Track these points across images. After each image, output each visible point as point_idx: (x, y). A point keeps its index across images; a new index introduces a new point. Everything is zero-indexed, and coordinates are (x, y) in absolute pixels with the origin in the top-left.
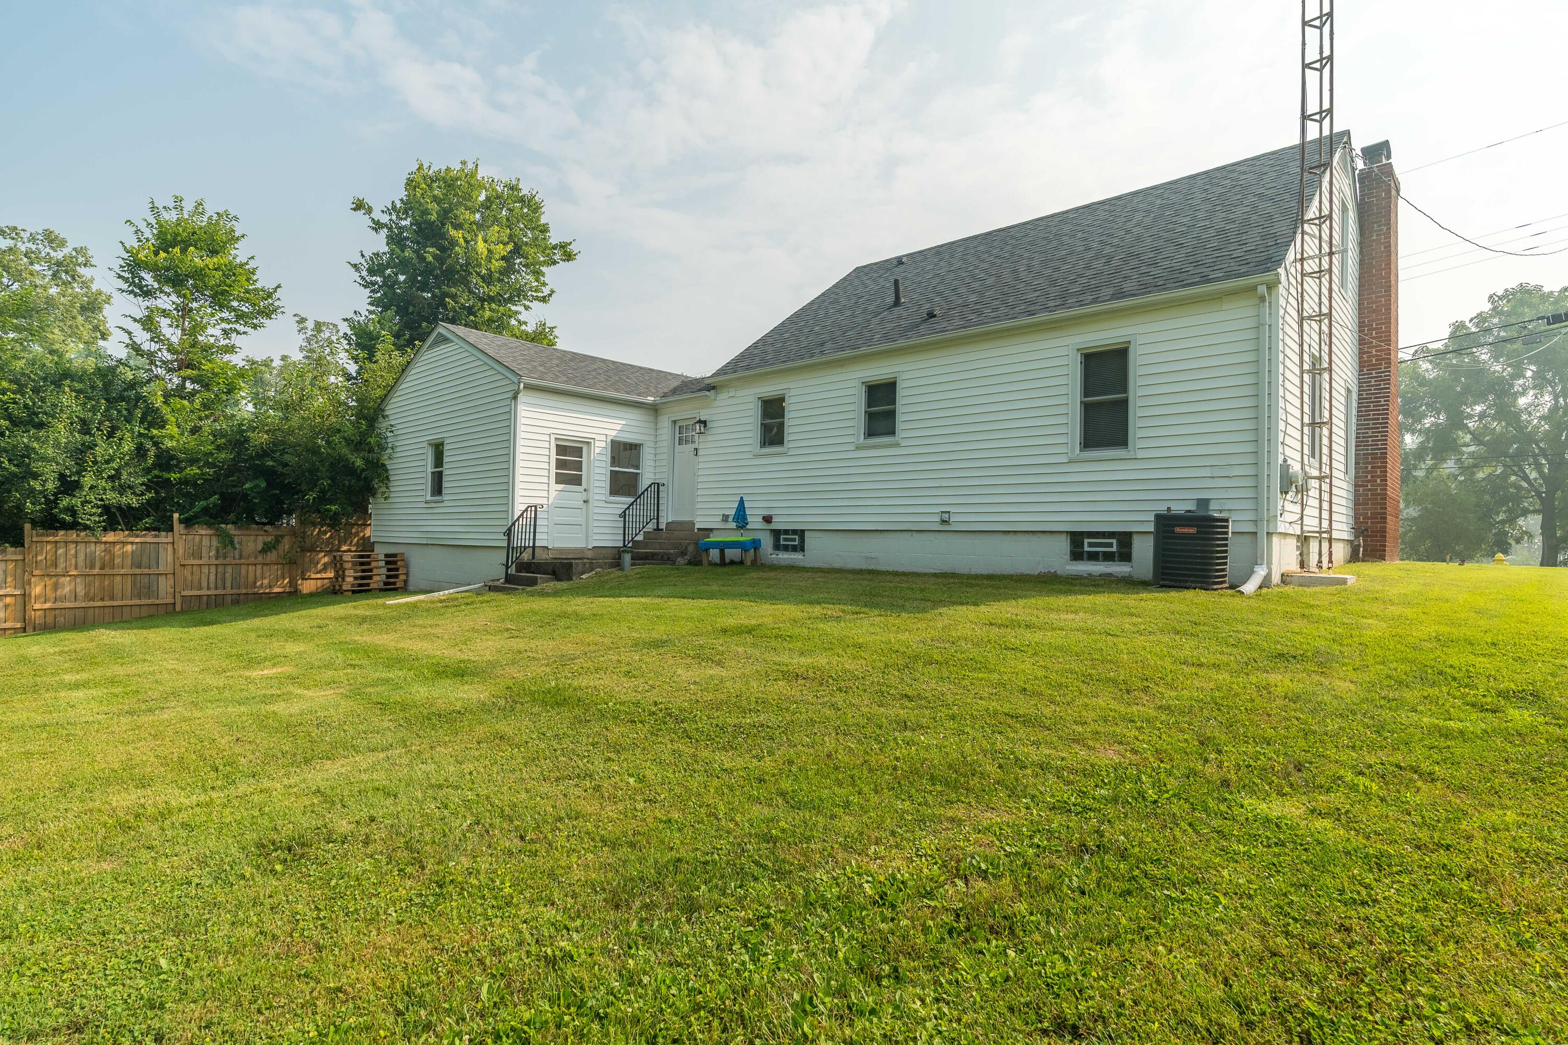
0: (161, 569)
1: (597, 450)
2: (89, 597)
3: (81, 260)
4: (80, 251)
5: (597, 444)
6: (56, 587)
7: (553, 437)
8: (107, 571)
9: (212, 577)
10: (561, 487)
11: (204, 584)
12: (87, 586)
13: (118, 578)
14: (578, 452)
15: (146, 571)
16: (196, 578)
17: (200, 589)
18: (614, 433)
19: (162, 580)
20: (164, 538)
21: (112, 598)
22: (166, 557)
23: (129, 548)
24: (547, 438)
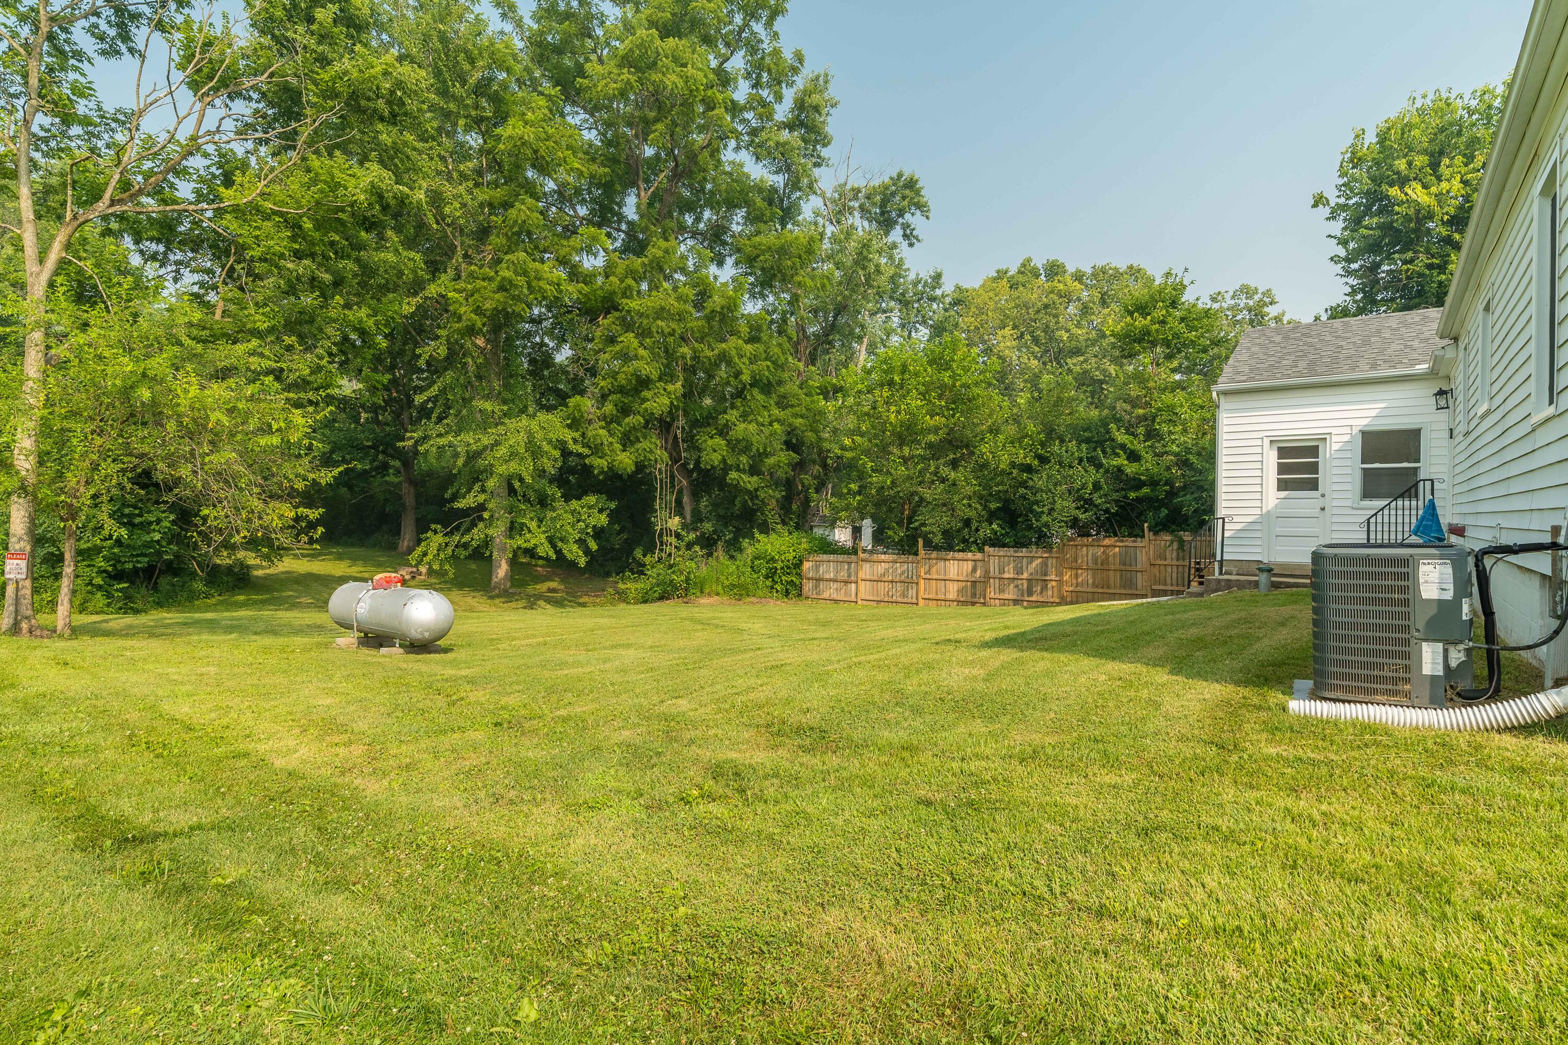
0: (1139, 567)
1: (1335, 447)
2: (1095, 585)
3: (1267, 300)
4: (1268, 293)
5: (1334, 439)
6: (1077, 576)
7: (1267, 441)
8: (1105, 567)
9: (1174, 575)
10: (1284, 494)
11: (1169, 581)
12: (1094, 577)
13: (1111, 573)
14: (1313, 451)
15: (1128, 568)
16: (1163, 575)
17: (1165, 584)
18: (1365, 422)
19: (1139, 575)
20: (1139, 543)
21: (1108, 587)
22: (1142, 559)
23: (1117, 549)
24: (1259, 442)
